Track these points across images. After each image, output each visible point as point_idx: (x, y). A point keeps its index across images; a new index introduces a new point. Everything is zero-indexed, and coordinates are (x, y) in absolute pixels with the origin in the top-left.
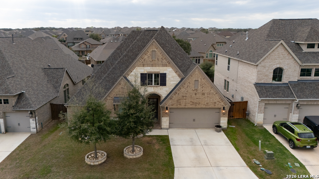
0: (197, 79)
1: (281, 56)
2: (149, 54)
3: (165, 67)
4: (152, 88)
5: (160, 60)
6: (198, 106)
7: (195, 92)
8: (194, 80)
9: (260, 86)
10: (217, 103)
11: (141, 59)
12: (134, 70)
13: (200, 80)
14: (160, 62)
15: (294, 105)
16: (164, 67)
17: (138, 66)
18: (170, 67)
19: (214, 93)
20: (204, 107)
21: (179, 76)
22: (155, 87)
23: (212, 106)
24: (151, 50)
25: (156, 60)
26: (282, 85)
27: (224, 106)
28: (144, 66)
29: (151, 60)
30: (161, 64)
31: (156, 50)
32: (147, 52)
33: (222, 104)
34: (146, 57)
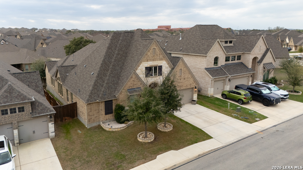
0: (181, 68)
1: (218, 49)
2: (151, 51)
3: (162, 61)
4: (153, 78)
5: (158, 55)
6: (182, 88)
7: (180, 78)
8: (179, 69)
9: (209, 70)
10: (192, 84)
11: (146, 55)
12: (141, 65)
13: (182, 69)
14: (158, 57)
15: (227, 80)
16: (160, 61)
17: (144, 62)
18: (164, 61)
19: (190, 77)
20: (185, 88)
21: (170, 67)
22: (155, 77)
23: (189, 87)
24: (153, 48)
25: (156, 55)
26: (219, 68)
27: (196, 86)
28: (147, 61)
29: (152, 56)
30: (159, 59)
31: (156, 48)
32: (150, 50)
33: (194, 84)
34: (149, 54)
